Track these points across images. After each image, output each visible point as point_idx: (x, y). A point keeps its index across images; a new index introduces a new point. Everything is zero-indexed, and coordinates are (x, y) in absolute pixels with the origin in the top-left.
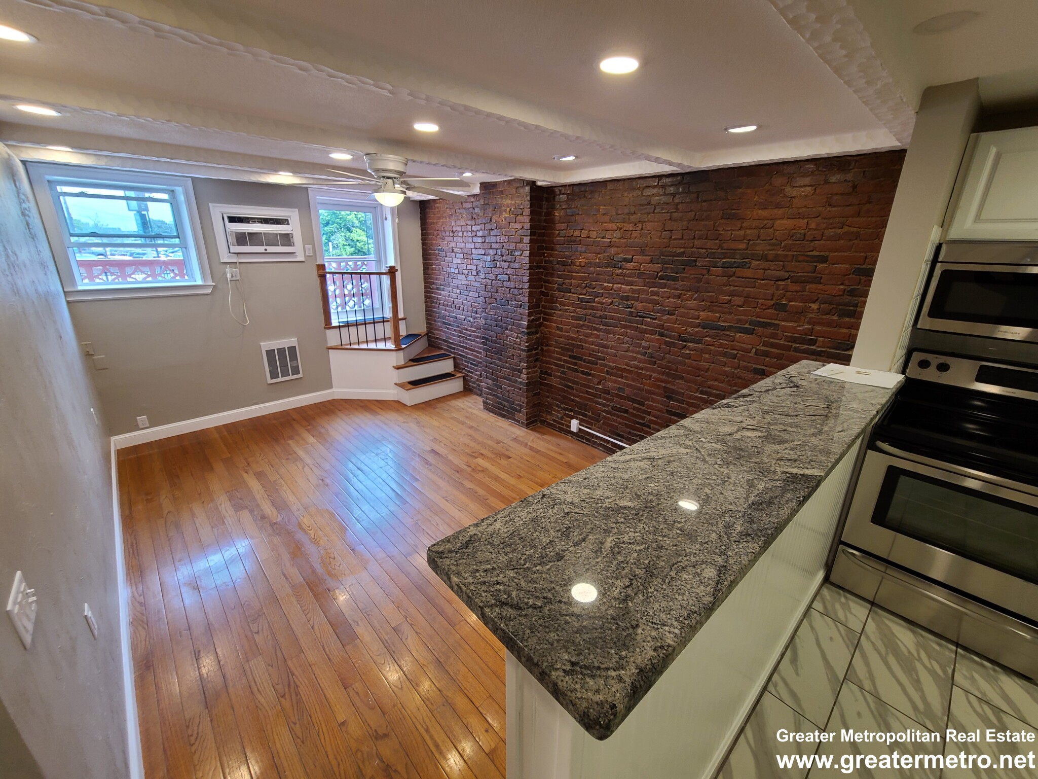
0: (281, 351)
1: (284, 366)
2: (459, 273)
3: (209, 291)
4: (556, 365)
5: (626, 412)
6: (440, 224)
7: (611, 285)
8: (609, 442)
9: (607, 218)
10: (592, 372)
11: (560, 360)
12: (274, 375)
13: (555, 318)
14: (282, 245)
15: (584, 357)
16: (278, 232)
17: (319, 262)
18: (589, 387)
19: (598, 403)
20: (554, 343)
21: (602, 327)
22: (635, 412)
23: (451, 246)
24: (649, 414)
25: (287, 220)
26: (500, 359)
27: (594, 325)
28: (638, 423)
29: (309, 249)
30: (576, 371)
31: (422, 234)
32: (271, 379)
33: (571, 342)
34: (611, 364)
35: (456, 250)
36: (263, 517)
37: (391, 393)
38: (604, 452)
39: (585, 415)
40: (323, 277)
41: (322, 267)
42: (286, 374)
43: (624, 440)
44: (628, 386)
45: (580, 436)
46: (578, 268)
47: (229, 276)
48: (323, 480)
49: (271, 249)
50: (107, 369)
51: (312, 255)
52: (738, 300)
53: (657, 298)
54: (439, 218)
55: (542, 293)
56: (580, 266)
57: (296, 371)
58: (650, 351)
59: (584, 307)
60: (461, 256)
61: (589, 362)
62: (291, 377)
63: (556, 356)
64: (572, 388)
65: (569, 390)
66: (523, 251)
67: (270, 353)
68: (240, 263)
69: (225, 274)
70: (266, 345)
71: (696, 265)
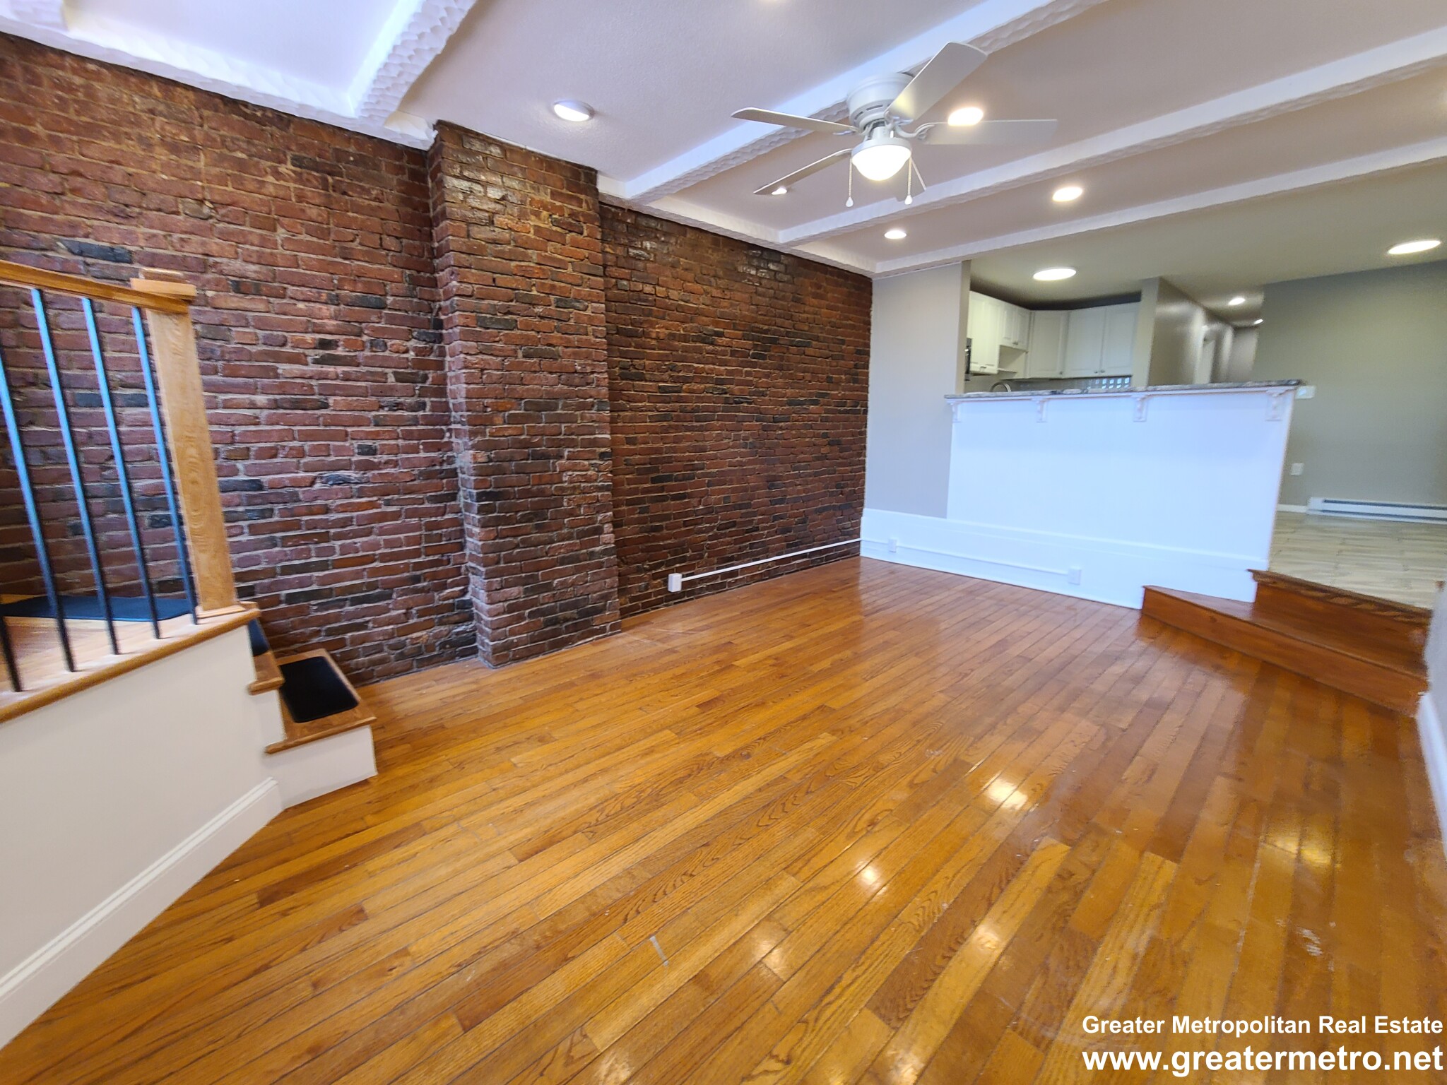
4: (629, 503)
5: (734, 524)
7: (704, 365)
8: (715, 577)
9: (690, 276)
10: (689, 491)
11: (636, 491)
13: (619, 424)
15: (675, 474)
18: (687, 514)
19: (701, 531)
20: (624, 467)
21: (695, 424)
22: (743, 520)
24: (755, 514)
26: (539, 528)
27: (685, 424)
28: (747, 531)
30: (664, 499)
33: (653, 456)
34: (712, 470)
38: (713, 594)
39: (683, 560)
43: (734, 562)
44: (734, 491)
45: (689, 591)
46: (654, 342)
56: (657, 339)
58: (751, 440)
59: (668, 400)
61: (685, 478)
63: (628, 487)
64: (659, 529)
65: (657, 534)
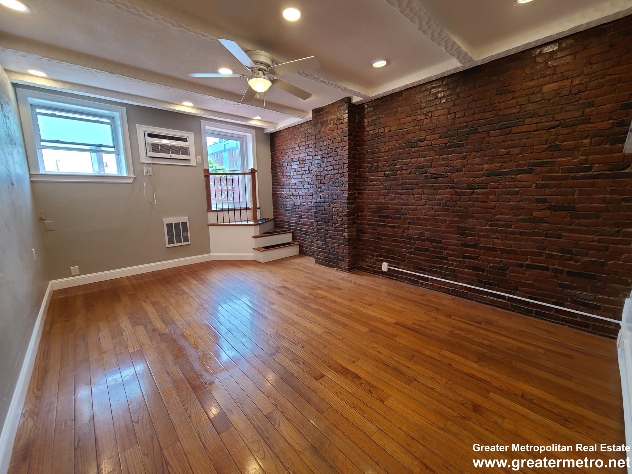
0: (177, 225)
1: (178, 235)
2: (296, 175)
3: (131, 181)
4: (369, 224)
5: (427, 250)
6: (284, 145)
7: (409, 160)
8: (413, 275)
9: (404, 115)
10: (398, 225)
11: (371, 220)
12: (171, 241)
13: (367, 191)
14: (182, 154)
15: (391, 215)
16: (180, 146)
17: (205, 168)
18: (396, 236)
19: (403, 247)
20: (367, 209)
21: (403, 191)
22: (434, 249)
23: (291, 158)
24: (446, 249)
25: (186, 139)
26: (327, 225)
27: (397, 191)
28: (437, 258)
29: (199, 159)
30: (384, 226)
31: (271, 155)
32: (169, 244)
33: (379, 206)
34: (412, 216)
35: (294, 160)
36: (154, 330)
37: (251, 255)
38: (410, 284)
39: (393, 258)
40: (207, 177)
41: (207, 170)
42: (179, 241)
43: (426, 272)
44: (427, 230)
45: (390, 274)
46: (383, 154)
47: (145, 171)
48: (202, 306)
49: (174, 156)
50: (53, 230)
51: (201, 162)
52: (515, 151)
53: (447, 162)
54: (283, 142)
55: (357, 176)
56: (385, 152)
57: (186, 239)
58: (444, 201)
59: (389, 179)
60: (298, 163)
61: (395, 218)
62: (183, 244)
63: (368, 218)
64: (382, 239)
65: (380, 241)
66: (343, 147)
67: (169, 226)
68: (153, 164)
69: (143, 170)
70: (167, 220)
71: (477, 132)
